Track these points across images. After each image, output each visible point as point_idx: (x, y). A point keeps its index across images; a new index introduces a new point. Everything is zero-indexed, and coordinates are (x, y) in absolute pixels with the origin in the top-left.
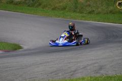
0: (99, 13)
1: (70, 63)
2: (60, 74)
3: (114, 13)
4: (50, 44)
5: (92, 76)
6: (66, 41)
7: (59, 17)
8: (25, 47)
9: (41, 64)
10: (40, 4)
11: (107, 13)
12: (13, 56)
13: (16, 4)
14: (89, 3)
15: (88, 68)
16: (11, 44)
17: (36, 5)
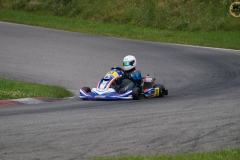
0: (198, 29)
1: (180, 123)
2: (170, 145)
3: (227, 30)
9: (125, 124)
10: (79, 12)
12: (64, 109)
13: (32, 10)
14: (176, 9)
15: (221, 133)
17: (72, 12)
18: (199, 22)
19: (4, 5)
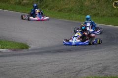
0: (103, 16)
1: (74, 63)
2: (65, 74)
4: (64, 43)
5: (96, 76)
6: (79, 41)
7: (65, 18)
8: (32, 47)
9: (47, 63)
10: (47, 6)
11: (112, 16)
12: (20, 55)
13: (24, 5)
14: (94, 6)
15: (93, 68)
16: (18, 43)
17: (43, 6)
18: (104, 12)
19: (11, 2)
